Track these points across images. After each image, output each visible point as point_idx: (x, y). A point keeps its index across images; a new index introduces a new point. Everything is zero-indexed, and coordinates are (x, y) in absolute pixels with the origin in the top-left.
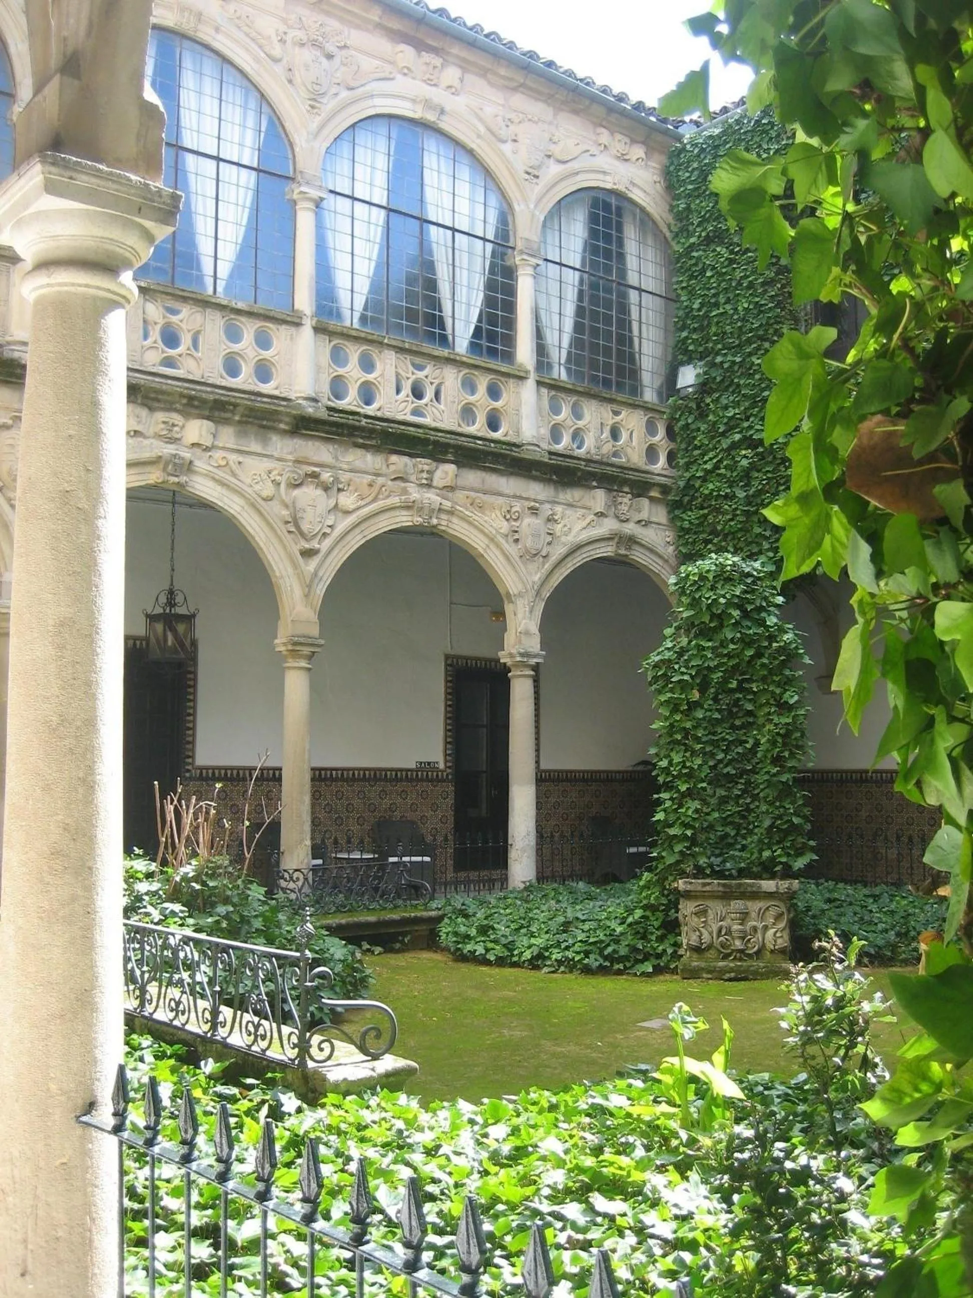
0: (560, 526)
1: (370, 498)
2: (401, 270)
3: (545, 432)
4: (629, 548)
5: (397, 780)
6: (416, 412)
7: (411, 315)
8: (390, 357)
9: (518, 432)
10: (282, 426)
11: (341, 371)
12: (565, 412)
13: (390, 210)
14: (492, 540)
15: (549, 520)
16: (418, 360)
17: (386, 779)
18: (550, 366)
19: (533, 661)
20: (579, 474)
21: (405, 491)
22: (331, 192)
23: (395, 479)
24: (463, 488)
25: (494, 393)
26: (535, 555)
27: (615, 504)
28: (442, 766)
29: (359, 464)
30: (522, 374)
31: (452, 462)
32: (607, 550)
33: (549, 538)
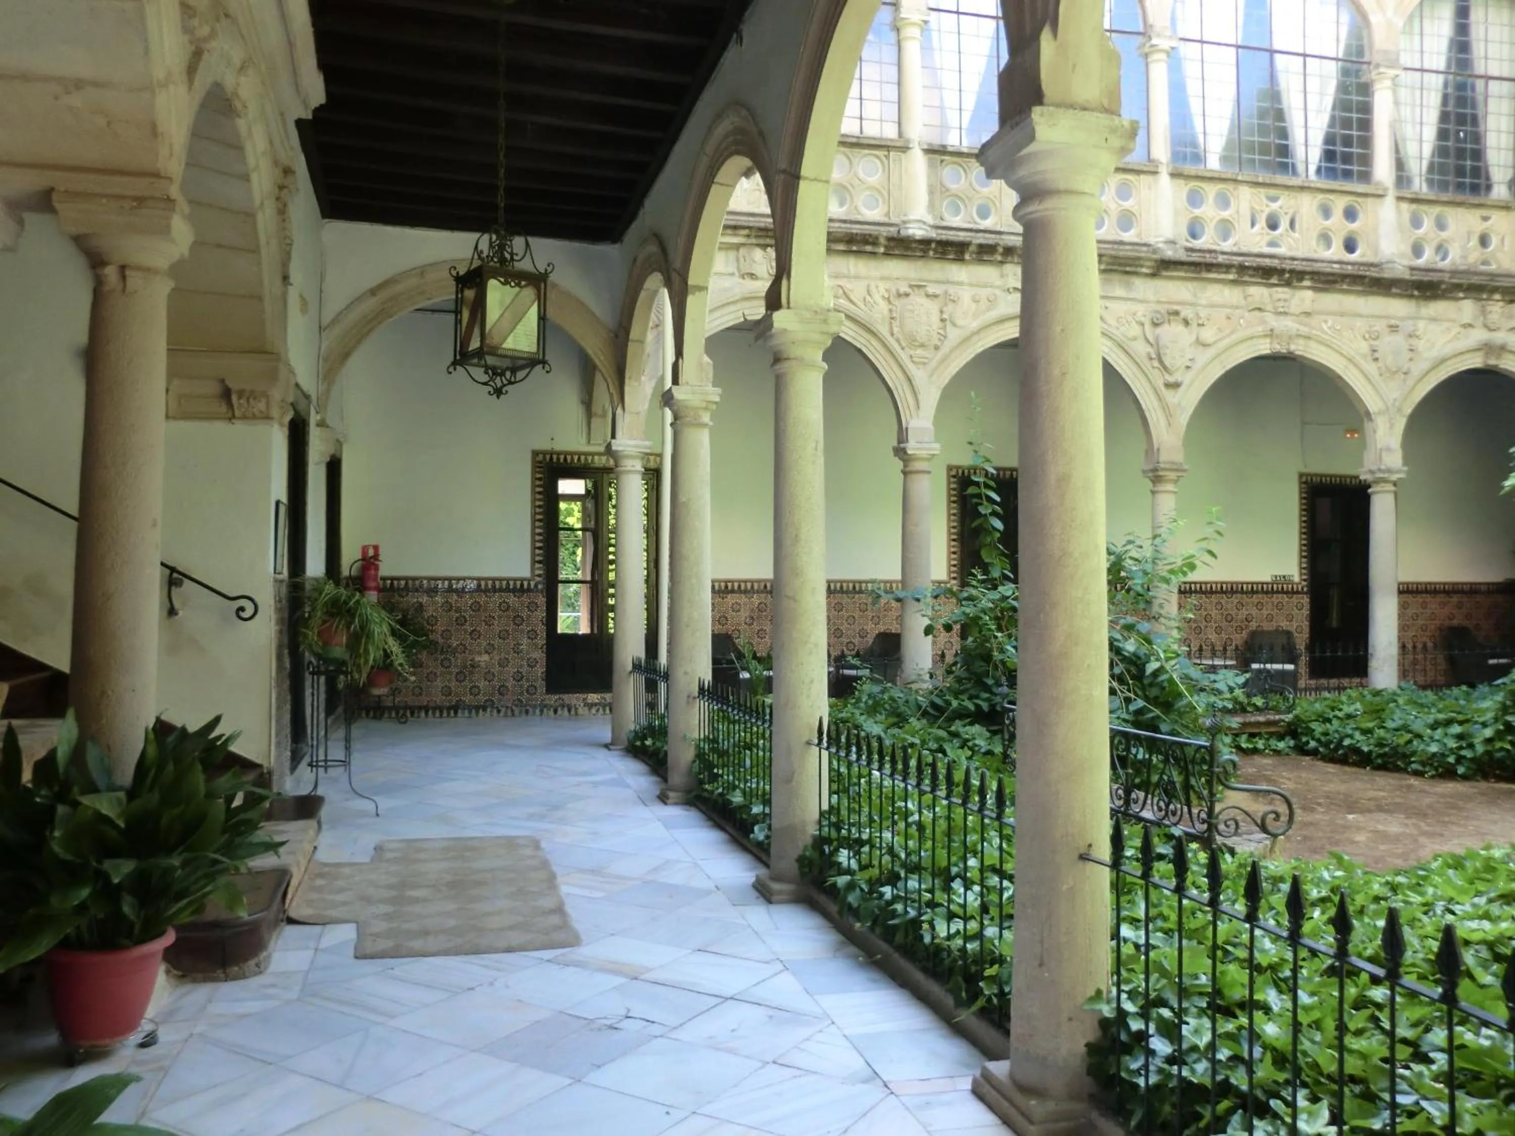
0: (1422, 341)
1: (1228, 331)
2: (1252, 104)
3: (1406, 248)
4: (1499, 357)
5: (1253, 592)
6: (1272, 244)
7: (1264, 149)
8: (1245, 192)
9: (1376, 251)
10: (1144, 270)
11: (1197, 212)
12: (1428, 224)
13: (1238, 47)
14: (1350, 360)
15: (1410, 336)
16: (1273, 192)
17: (1242, 592)
18: (1409, 181)
19: (1394, 477)
20: (1443, 287)
21: (1263, 322)
22: (1182, 39)
23: (1254, 310)
24: (1320, 313)
25: (1350, 214)
26: (1396, 372)
27: (1484, 312)
28: (1297, 579)
29: (1217, 299)
30: (1380, 192)
31: (1309, 288)
32: (1476, 362)
33: (1411, 355)
